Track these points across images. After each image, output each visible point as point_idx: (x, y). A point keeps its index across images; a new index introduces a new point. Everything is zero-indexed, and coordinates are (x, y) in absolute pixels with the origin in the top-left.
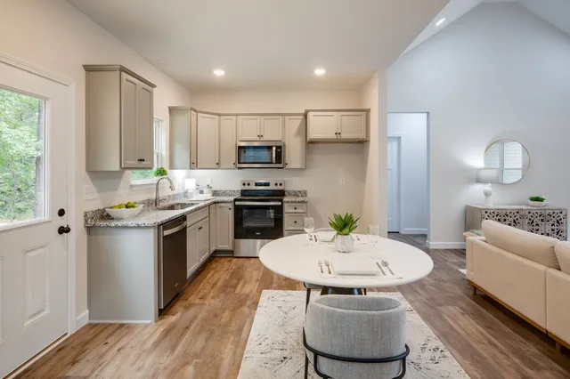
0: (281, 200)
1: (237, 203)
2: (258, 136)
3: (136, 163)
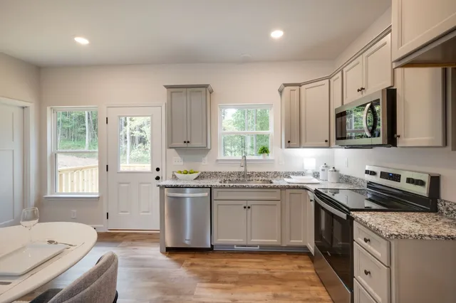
2: (359, 90)
3: (182, 144)
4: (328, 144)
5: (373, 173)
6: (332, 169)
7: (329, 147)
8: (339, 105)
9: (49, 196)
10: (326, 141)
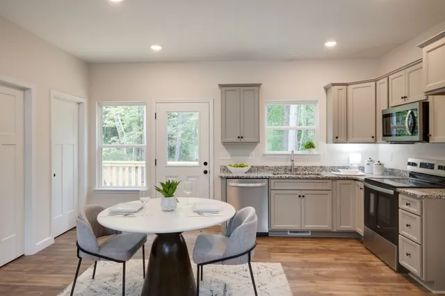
0: (394, 188)
1: (367, 184)
2: (402, 98)
3: (235, 139)
4: (374, 140)
5: (414, 164)
6: (377, 163)
7: (375, 142)
8: (386, 108)
9: (97, 189)
10: (373, 137)
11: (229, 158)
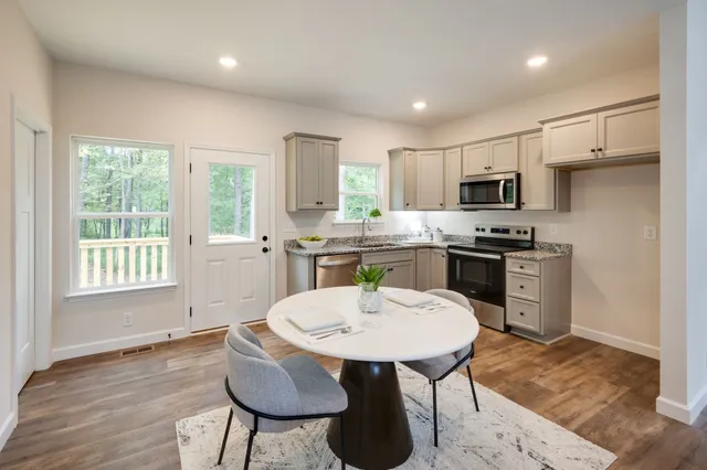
0: (501, 253)
1: (451, 251)
2: (485, 168)
4: (442, 208)
5: (483, 230)
10: (441, 204)
11: (295, 230)
